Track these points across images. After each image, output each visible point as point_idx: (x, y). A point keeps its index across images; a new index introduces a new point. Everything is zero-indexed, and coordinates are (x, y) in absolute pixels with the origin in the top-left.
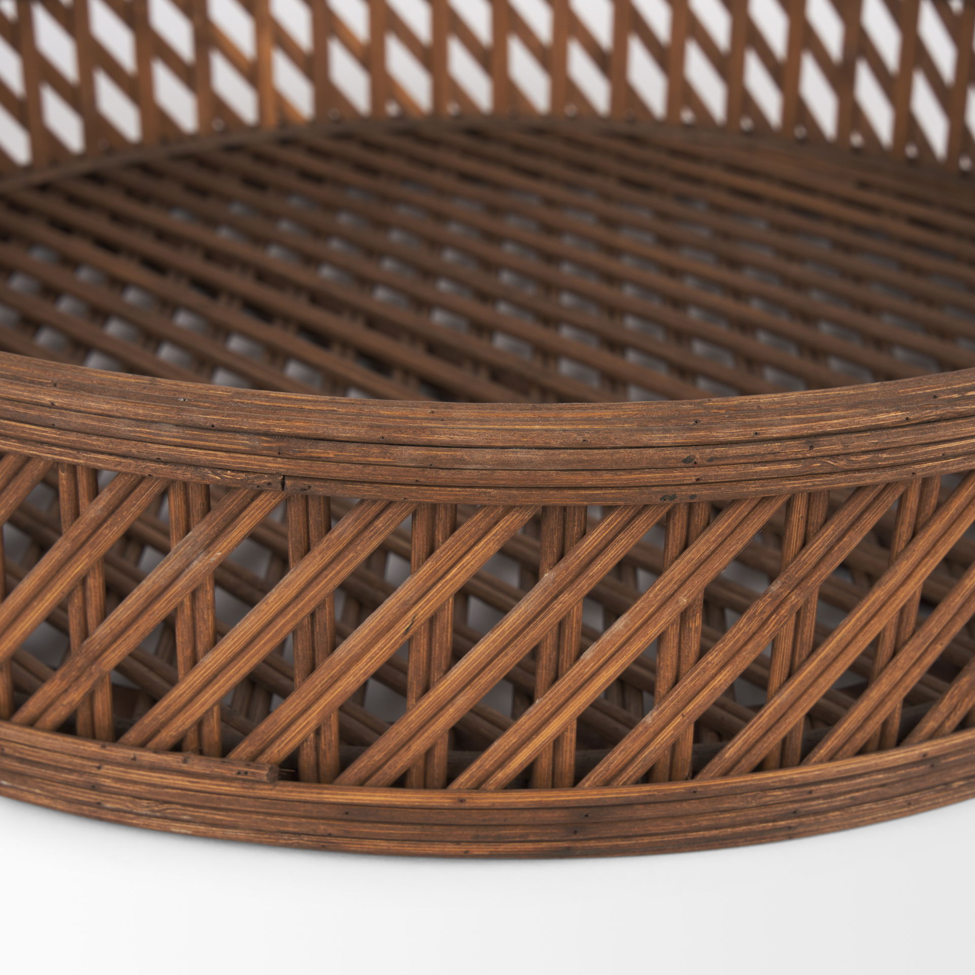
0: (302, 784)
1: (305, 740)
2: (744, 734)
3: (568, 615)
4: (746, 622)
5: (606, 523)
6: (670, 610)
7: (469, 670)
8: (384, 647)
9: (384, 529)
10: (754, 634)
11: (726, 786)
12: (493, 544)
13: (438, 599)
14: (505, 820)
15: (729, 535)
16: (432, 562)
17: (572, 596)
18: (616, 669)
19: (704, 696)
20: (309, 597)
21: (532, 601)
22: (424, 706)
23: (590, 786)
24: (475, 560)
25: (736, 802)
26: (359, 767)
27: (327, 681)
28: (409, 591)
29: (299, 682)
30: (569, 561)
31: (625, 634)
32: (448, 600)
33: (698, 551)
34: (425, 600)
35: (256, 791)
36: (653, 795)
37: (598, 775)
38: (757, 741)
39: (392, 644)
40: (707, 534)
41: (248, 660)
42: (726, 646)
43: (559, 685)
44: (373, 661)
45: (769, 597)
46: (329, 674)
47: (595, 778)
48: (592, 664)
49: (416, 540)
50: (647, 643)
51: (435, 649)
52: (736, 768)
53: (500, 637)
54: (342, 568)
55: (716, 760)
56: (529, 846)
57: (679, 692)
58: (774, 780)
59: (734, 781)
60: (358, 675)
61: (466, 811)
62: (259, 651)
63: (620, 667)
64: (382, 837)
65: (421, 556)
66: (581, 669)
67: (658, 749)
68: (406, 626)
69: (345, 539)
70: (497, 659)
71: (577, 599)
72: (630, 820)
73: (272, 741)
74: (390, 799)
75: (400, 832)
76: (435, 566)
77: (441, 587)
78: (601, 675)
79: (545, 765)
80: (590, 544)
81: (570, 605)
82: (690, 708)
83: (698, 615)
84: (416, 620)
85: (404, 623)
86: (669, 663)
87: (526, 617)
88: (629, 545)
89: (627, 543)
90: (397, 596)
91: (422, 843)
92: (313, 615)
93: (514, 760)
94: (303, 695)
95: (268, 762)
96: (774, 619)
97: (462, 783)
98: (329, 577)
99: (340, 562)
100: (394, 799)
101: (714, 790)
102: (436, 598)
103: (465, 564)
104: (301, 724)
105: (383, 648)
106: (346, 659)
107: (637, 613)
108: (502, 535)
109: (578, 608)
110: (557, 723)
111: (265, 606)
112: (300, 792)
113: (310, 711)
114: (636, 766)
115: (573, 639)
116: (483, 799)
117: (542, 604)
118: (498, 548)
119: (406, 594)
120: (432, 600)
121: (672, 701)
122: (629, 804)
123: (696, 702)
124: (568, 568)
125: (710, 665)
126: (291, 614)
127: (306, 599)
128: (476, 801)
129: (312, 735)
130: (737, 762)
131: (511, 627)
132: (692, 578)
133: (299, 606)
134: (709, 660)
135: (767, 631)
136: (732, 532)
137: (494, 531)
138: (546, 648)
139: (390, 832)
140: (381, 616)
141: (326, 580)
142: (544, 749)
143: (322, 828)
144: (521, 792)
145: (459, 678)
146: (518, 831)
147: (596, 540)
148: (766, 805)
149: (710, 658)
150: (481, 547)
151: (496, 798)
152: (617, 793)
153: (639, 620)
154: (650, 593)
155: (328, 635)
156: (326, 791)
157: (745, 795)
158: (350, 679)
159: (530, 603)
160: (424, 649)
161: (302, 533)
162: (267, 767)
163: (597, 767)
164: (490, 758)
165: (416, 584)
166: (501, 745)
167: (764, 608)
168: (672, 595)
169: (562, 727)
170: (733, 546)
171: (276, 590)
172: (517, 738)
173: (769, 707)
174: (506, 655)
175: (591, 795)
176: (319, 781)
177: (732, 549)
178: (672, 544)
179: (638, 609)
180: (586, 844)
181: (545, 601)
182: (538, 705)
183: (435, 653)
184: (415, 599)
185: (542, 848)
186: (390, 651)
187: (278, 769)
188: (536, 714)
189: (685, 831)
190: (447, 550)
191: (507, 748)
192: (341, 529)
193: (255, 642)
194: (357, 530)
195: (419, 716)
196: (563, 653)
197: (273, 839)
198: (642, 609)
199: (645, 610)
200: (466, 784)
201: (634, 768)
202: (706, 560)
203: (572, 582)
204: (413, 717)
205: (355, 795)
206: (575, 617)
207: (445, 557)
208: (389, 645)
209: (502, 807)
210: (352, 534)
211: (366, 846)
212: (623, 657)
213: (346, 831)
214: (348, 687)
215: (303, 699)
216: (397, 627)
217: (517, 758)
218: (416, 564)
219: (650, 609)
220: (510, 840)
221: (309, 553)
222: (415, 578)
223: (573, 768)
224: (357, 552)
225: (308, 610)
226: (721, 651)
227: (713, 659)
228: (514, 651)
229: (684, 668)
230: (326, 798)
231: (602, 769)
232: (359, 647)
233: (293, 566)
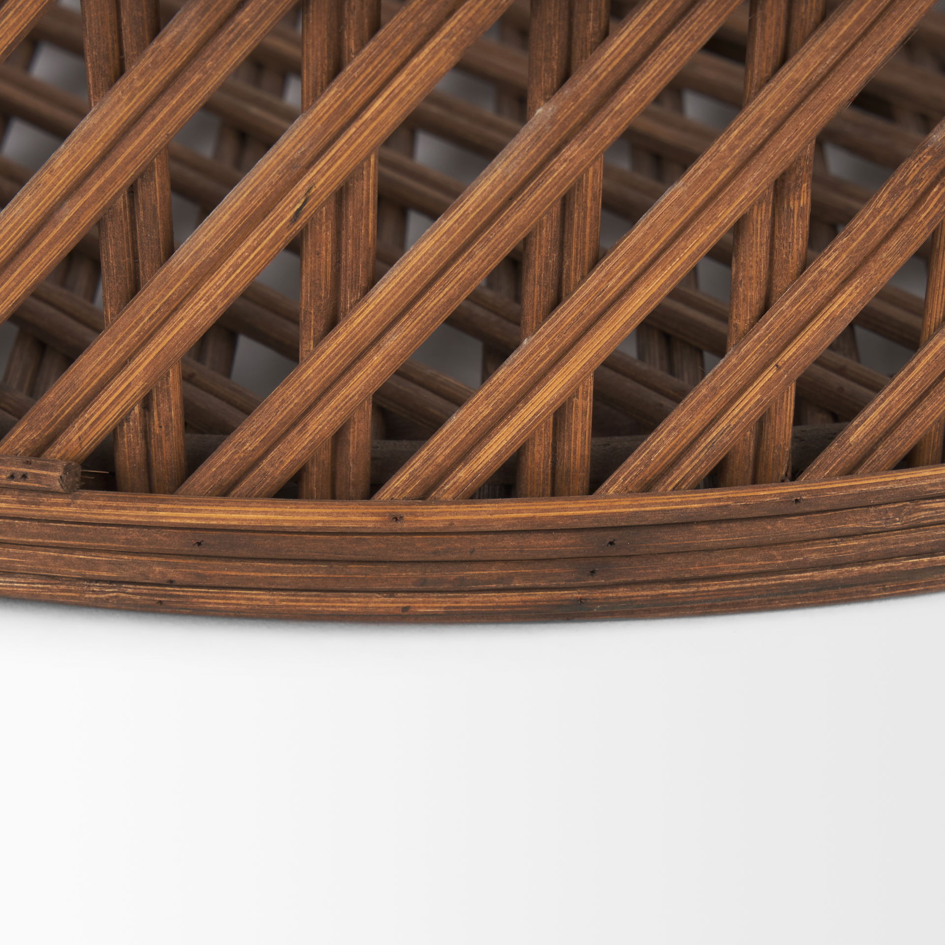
0: (120, 495)
1: (125, 418)
2: (883, 400)
3: (579, 185)
4: (889, 198)
5: (645, 13)
6: (756, 174)
7: (407, 285)
8: (258, 244)
9: (253, 28)
10: (902, 220)
11: (851, 491)
12: (446, 53)
13: (350, 156)
14: (472, 552)
15: (860, 39)
16: (338, 87)
17: (585, 148)
18: (663, 281)
19: (814, 332)
20: (124, 156)
21: (515, 158)
22: (328, 352)
23: (616, 492)
24: (415, 81)
25: (868, 520)
26: (218, 464)
27: (159, 309)
28: (300, 141)
29: (112, 315)
30: (579, 84)
31: (679, 218)
32: (368, 158)
33: (806, 66)
34: (328, 157)
35: (43, 507)
36: (726, 506)
37: (630, 473)
38: (905, 415)
39: (271, 239)
40: (821, 34)
41: (22, 276)
42: (854, 241)
43: (562, 312)
44: (238, 271)
45: (928, 154)
46: (163, 296)
47: (625, 479)
48: (621, 273)
49: (311, 50)
50: (716, 235)
51: (346, 250)
52: (868, 462)
53: (460, 224)
54: (181, 103)
55: (833, 447)
56: (514, 598)
57: (771, 325)
58: (934, 481)
59: (864, 482)
60: (214, 297)
61: (404, 538)
62: (41, 259)
63: (669, 279)
64: (261, 585)
65: (319, 80)
66: (601, 282)
67: (735, 426)
68: (295, 205)
69: (185, 47)
70: (455, 266)
71: (593, 153)
72: (685, 551)
73: (69, 421)
74: (273, 517)
75: (291, 575)
76: (343, 94)
77: (354, 133)
78: (636, 293)
79: (539, 455)
80: (617, 52)
81: (581, 164)
82: (790, 353)
83: (805, 185)
84: (313, 195)
85: (291, 202)
86: (753, 273)
87: (504, 186)
88: (685, 54)
89: (682, 49)
90: (280, 151)
91: (329, 594)
92: (132, 190)
93: (486, 447)
94: (120, 336)
95: (61, 458)
96: (937, 192)
97: (398, 488)
98: (157, 120)
99: (177, 91)
100: (280, 517)
101: (830, 498)
102: (346, 155)
103: (396, 91)
104: (117, 389)
105: (255, 248)
106: (192, 269)
107: (699, 180)
108: (462, 35)
109: (595, 172)
110: (560, 380)
111: (48, 175)
112: (117, 508)
113: (132, 365)
114: (696, 458)
115: (588, 230)
116: (434, 514)
117: (532, 163)
118: (454, 59)
119: (294, 147)
120: (340, 157)
121: (759, 340)
122: (685, 522)
123: (801, 342)
124: (578, 96)
125: (825, 276)
126: (94, 189)
127: (119, 161)
128: (420, 518)
129: (137, 410)
130: (871, 451)
131: (478, 206)
132: (794, 116)
133: (108, 174)
134: (823, 266)
135: (924, 215)
136: (865, 34)
137: (447, 29)
138: (541, 246)
139: (274, 575)
140: (250, 189)
141: (154, 124)
142: (539, 427)
143: (158, 570)
144: (498, 503)
145: (389, 300)
146: (494, 571)
147: (628, 44)
148: (918, 526)
149: (826, 263)
150: (424, 59)
151: (457, 514)
152: (665, 504)
153: (702, 193)
154: (721, 142)
155: (160, 227)
156: (161, 506)
157: (883, 507)
158: (200, 305)
159: (511, 162)
160: (326, 250)
161: (110, 41)
162: (61, 466)
163: (630, 459)
164: (445, 444)
165: (311, 129)
166: (463, 421)
167: (919, 172)
168: (761, 147)
169: (569, 388)
170: (867, 57)
171: (66, 145)
172: (490, 408)
173: (926, 354)
174: (470, 257)
175: (619, 507)
176: (150, 489)
177: (864, 64)
178: (761, 55)
179: (700, 172)
180: (611, 594)
181: (538, 156)
182: (527, 347)
183: (346, 257)
184: (309, 156)
185: (536, 601)
186: (267, 252)
187: (79, 470)
188: (522, 363)
189: (781, 571)
190: (364, 65)
191: (473, 425)
192: (178, 29)
193: (34, 243)
194: (205, 31)
195: (322, 370)
196: (570, 255)
197: (76, 592)
198: (707, 172)
199: (712, 174)
200: (403, 491)
201: (693, 461)
202: (818, 84)
203: (584, 123)
204: (310, 371)
205: (212, 511)
206: (589, 190)
207: (362, 77)
208: (265, 242)
209: (466, 529)
210: (197, 39)
211: (234, 602)
212: (674, 259)
213: (198, 575)
214: (196, 320)
215: (118, 343)
216: (279, 208)
217: (491, 443)
218: (311, 94)
219: (721, 172)
220: (480, 587)
221: (123, 77)
222: (310, 117)
223: (587, 462)
224: (206, 72)
225: (123, 181)
226: (843, 251)
227: (830, 265)
228: (484, 250)
229: (780, 282)
230: (162, 517)
231: (637, 462)
232: (214, 246)
233: (95, 103)
